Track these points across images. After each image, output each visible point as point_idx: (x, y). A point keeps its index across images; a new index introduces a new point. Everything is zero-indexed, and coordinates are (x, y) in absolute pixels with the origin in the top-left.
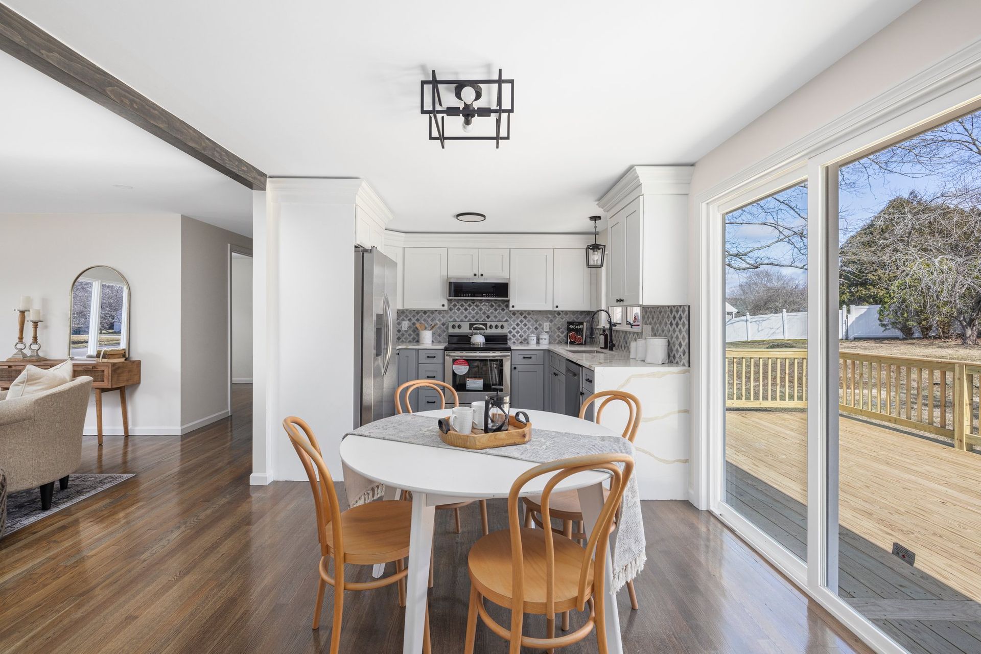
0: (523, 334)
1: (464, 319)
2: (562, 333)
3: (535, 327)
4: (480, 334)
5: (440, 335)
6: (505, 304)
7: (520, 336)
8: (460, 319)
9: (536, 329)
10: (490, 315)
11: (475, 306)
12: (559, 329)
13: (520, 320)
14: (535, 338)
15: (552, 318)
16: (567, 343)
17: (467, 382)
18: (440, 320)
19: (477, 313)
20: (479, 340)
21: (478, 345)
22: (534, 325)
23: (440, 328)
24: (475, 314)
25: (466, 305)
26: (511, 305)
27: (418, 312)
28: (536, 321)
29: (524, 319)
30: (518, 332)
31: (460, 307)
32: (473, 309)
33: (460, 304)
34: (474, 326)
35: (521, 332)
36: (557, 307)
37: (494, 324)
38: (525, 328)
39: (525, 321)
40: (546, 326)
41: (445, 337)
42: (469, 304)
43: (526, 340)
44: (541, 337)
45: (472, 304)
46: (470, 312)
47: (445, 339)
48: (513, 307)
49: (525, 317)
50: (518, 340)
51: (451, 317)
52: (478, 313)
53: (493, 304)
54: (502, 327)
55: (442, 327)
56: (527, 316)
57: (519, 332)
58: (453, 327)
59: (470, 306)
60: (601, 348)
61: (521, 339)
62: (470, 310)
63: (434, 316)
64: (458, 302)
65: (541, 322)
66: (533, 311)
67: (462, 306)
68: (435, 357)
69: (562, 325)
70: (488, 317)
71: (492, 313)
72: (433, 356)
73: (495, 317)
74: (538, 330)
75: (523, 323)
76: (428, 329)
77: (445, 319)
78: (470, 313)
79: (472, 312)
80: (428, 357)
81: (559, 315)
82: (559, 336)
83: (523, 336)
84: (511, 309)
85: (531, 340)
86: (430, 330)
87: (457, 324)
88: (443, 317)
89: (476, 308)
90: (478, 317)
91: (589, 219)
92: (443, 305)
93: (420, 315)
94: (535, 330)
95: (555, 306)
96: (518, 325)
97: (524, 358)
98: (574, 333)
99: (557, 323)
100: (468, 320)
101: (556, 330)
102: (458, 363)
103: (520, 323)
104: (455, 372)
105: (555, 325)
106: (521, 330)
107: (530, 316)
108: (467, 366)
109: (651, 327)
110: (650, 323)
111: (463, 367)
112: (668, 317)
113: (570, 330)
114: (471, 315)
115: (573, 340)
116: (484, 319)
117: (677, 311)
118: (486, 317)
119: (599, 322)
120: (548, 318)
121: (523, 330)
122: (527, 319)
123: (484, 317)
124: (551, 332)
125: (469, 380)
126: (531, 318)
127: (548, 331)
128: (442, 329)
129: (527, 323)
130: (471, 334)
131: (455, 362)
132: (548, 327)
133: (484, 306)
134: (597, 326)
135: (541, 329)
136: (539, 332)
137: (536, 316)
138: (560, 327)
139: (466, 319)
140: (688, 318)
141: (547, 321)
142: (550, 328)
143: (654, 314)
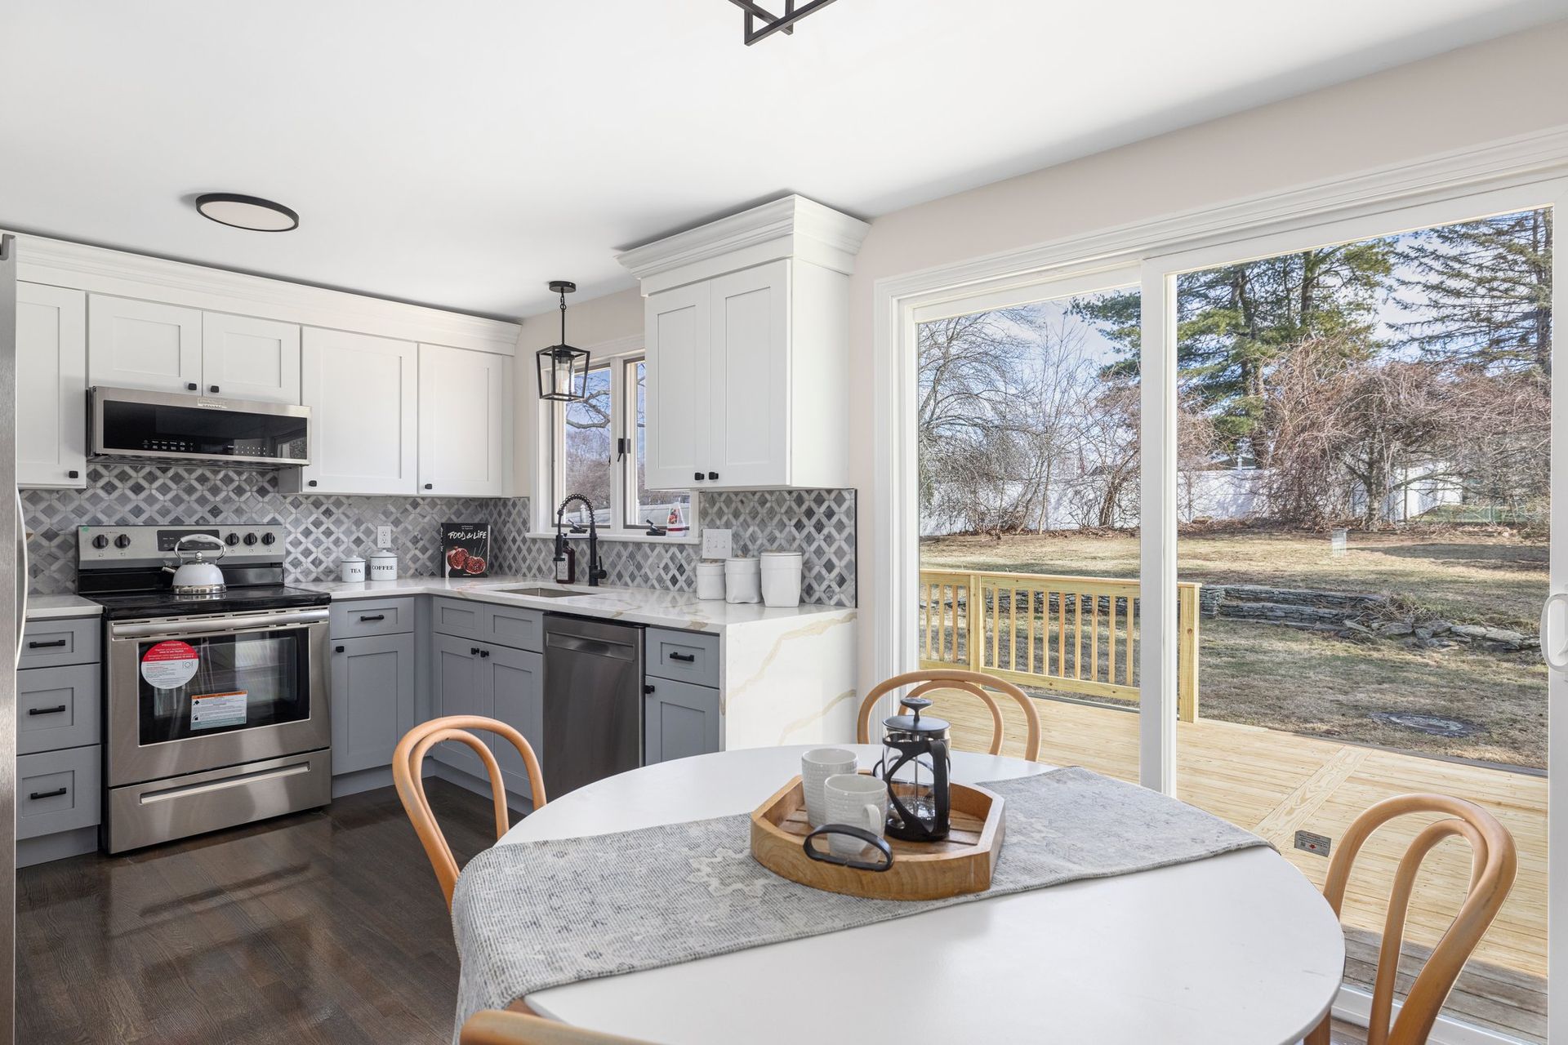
0: (322, 557)
1: (132, 519)
2: (424, 550)
3: (353, 537)
4: (206, 561)
5: (35, 572)
6: (268, 477)
7: (313, 563)
8: (117, 517)
9: (358, 542)
10: (221, 506)
11: (172, 478)
12: (415, 541)
13: (312, 519)
14: (361, 566)
15: (399, 515)
16: (443, 576)
17: (194, 707)
18: (34, 522)
19: (177, 501)
20: (206, 578)
21: (204, 593)
22: (352, 533)
23: (35, 547)
24: (169, 505)
25: (138, 477)
26: (306, 479)
28: (358, 523)
29: (323, 518)
30: (307, 553)
31: (117, 483)
32: (164, 489)
33: (116, 472)
34: (184, 539)
35: (317, 553)
36: (429, 487)
37: (241, 533)
38: (328, 542)
39: (328, 523)
40: (384, 533)
42: (150, 473)
43: (331, 572)
44: (375, 563)
45: (158, 473)
46: (151, 496)
48: (313, 484)
49: (328, 513)
50: (307, 573)
51: (80, 512)
52: (182, 501)
53: (231, 474)
54: (268, 539)
55: (45, 542)
56: (333, 509)
57: (311, 553)
58: (99, 543)
59: (151, 478)
60: (559, 582)
61: (316, 572)
62: (154, 492)
64: (106, 467)
65: (370, 525)
66: (348, 497)
67: (123, 477)
68: (62, 643)
69: (424, 531)
70: (215, 512)
71: (228, 500)
72: (56, 639)
73: (239, 511)
74: (362, 547)
75: (323, 528)
77: (56, 519)
78: (151, 500)
79: (161, 497)
80: (34, 646)
81: (415, 508)
82: (415, 559)
83: (321, 562)
84: (307, 490)
85: (354, 570)
87: (112, 534)
88: (50, 512)
89: (173, 486)
90: (179, 511)
91: (548, 287)
92: (73, 475)
94: (354, 547)
95: (423, 483)
96: (307, 533)
97: (363, 619)
98: (460, 550)
99: (410, 528)
100: (151, 522)
101: (410, 545)
102: (158, 653)
103: (312, 528)
104: (149, 680)
105: (406, 531)
106: (317, 547)
107: (341, 510)
108: (190, 661)
109: (729, 532)
110: (728, 525)
111: (179, 663)
112: (789, 512)
113: (449, 543)
114: (157, 507)
115: (460, 568)
116: (202, 518)
117: (819, 500)
118: (209, 512)
119: (525, 523)
120: (387, 514)
121: (322, 547)
122: (333, 518)
123: (202, 511)
124: (398, 549)
125: (198, 700)
126: (344, 514)
127: (390, 547)
128: (47, 552)
129: (333, 528)
130: (170, 564)
131: (148, 649)
132: (389, 538)
133: (202, 479)
134: (519, 532)
135: (371, 544)
136: (366, 552)
137: (358, 509)
138: (419, 537)
139: (144, 517)
140: (854, 513)
141: (386, 522)
142: (394, 541)
143: (740, 506)
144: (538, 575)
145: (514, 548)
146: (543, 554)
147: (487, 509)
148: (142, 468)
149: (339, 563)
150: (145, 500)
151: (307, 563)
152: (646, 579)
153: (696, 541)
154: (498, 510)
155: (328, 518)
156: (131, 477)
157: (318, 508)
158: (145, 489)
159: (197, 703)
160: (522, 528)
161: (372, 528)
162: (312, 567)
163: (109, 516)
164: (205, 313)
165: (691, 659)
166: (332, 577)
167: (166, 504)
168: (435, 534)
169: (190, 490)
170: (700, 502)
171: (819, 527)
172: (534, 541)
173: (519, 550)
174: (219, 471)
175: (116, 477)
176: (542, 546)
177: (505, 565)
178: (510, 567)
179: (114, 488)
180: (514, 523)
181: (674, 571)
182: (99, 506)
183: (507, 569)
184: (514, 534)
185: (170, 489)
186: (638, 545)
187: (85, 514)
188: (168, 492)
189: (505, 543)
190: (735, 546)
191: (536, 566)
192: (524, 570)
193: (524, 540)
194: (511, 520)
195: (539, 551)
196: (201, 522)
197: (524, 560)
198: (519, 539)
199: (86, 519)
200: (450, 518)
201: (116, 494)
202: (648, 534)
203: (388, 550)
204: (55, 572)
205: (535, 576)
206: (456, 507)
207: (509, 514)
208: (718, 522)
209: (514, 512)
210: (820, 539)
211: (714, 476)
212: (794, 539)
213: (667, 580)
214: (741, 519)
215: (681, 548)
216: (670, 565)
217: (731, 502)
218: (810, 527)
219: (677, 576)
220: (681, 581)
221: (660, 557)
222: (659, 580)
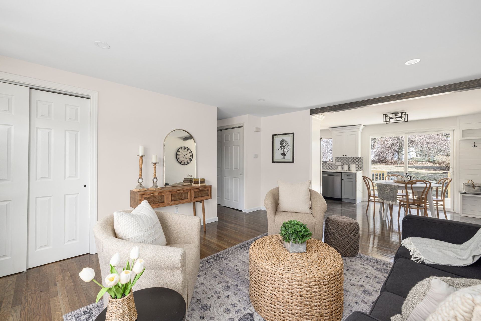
109: (341, 162)
110: (340, 161)
112: (352, 160)
117: (357, 158)
140: (363, 160)
143: (342, 159)
153: (335, 163)
165: (350, 176)
170: (335, 158)
171: (357, 161)
181: (330, 167)
190: (341, 164)
210: (357, 163)
211: (346, 155)
212: (352, 163)
213: (328, 168)
214: (343, 160)
215: (331, 164)
216: (329, 166)
217: (341, 158)
218: (355, 161)
219: (330, 168)
220: (331, 168)
221: (327, 165)
222: (327, 168)
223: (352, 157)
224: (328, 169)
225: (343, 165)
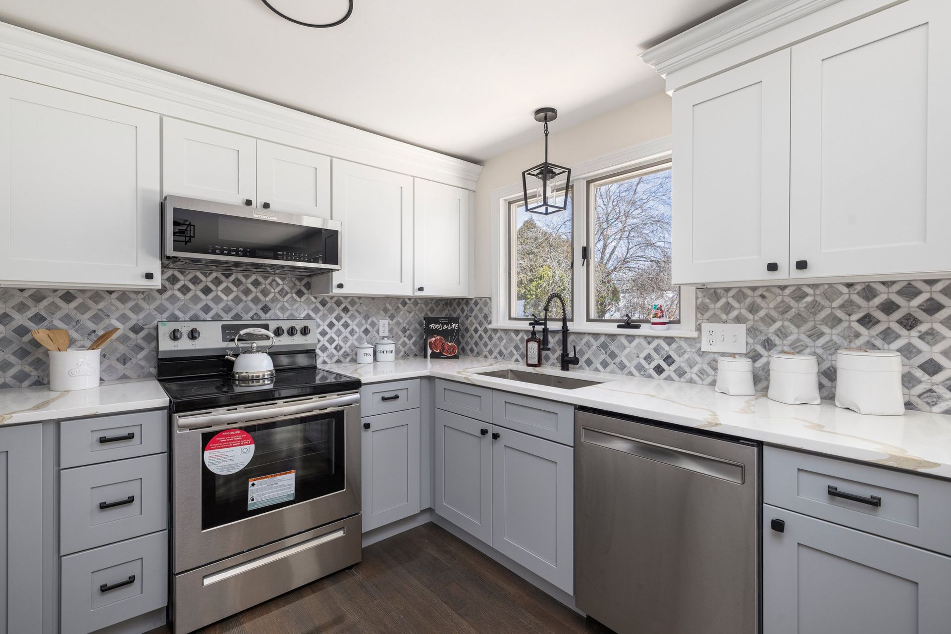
0: (342, 344)
1: (202, 315)
2: (410, 338)
3: (363, 328)
4: (260, 350)
5: (124, 360)
6: (304, 282)
7: (335, 348)
8: (190, 314)
9: (366, 332)
10: (270, 305)
11: (233, 283)
12: (404, 330)
13: (335, 315)
14: (371, 351)
15: (393, 311)
16: (426, 357)
17: (250, 489)
18: (123, 318)
19: (237, 300)
20: (259, 365)
21: (258, 381)
22: (362, 325)
23: (124, 339)
24: (231, 303)
25: (207, 281)
26: (335, 283)
27: (38, 295)
28: (366, 317)
29: (343, 314)
30: (331, 341)
32: (227, 291)
33: (190, 276)
34: (242, 332)
35: (338, 341)
36: (421, 289)
37: (286, 325)
38: (346, 332)
39: (346, 318)
40: (384, 324)
41: (143, 363)
42: (216, 278)
43: (348, 355)
44: (380, 348)
45: (223, 278)
46: (217, 296)
47: (142, 367)
48: (340, 286)
49: (345, 310)
50: (331, 356)
51: (161, 309)
52: (241, 300)
54: (305, 331)
55: (132, 335)
56: (349, 307)
57: (334, 341)
58: (175, 335)
59: (217, 281)
60: (529, 365)
61: (338, 355)
62: (219, 293)
63: (101, 305)
64: (182, 273)
65: (374, 319)
66: (360, 298)
67: (195, 281)
68: (131, 436)
69: (410, 323)
70: (266, 309)
71: (274, 300)
72: (125, 432)
73: (283, 309)
74: (369, 335)
75: (342, 322)
76: (79, 344)
77: (142, 316)
78: (217, 300)
79: (224, 297)
80: (103, 440)
81: (404, 306)
82: (404, 344)
83: (341, 348)
84: (336, 291)
85: (366, 355)
86: (92, 348)
87: (185, 328)
88: (136, 309)
89: (234, 288)
90: (238, 309)
91: (533, 114)
92: (149, 276)
93: (45, 303)
94: (363, 336)
95: (417, 287)
96: (331, 325)
97: (384, 399)
98: (438, 337)
99: (401, 321)
100: (216, 318)
101: (400, 333)
102: (219, 442)
103: (335, 321)
104: (211, 468)
105: (398, 323)
106: (338, 336)
107: (355, 307)
108: (248, 446)
109: (742, 328)
110: (739, 320)
111: (237, 450)
112: (849, 306)
113: (430, 333)
114: (222, 305)
115: (438, 351)
116: (256, 314)
118: (261, 309)
119: (486, 317)
120: (386, 310)
121: (342, 336)
122: (349, 314)
123: (255, 309)
124: (393, 337)
125: (255, 482)
126: (357, 311)
127: (388, 335)
128: (134, 343)
129: (349, 321)
130: (231, 353)
131: (208, 439)
132: (387, 328)
133: (256, 283)
134: (481, 324)
135: (375, 333)
136: (372, 339)
137: (367, 307)
138: (407, 328)
139: (211, 314)
141: (384, 316)
142: (391, 330)
143: (759, 300)
144: (498, 356)
145: (476, 336)
146: (505, 341)
147: (451, 307)
148: (210, 274)
149: (355, 350)
150: (213, 300)
151: (331, 348)
152: (622, 366)
153: (695, 334)
154: (461, 307)
155: (346, 314)
156: (201, 281)
157: (339, 306)
158: (212, 291)
159: (253, 485)
160: (483, 321)
161: (376, 321)
162: (335, 352)
163: (184, 313)
164: (258, 141)
166: (348, 359)
167: (228, 303)
168: (417, 325)
169: (247, 292)
170: (697, 298)
171: (909, 322)
172: (495, 331)
173: (481, 337)
174: (268, 277)
175: (190, 280)
176: (503, 336)
177: (468, 349)
178: (472, 350)
179: (189, 290)
180: (476, 317)
181: (658, 360)
182: (176, 304)
183: (469, 352)
184: (476, 325)
185: (232, 291)
186: (612, 337)
187: (165, 311)
188: (230, 294)
189: (467, 333)
190: (751, 341)
191: (497, 350)
192: (486, 352)
193: (486, 331)
194: (473, 315)
195: (500, 339)
196: (255, 317)
197: (486, 345)
198: (481, 330)
199: (166, 315)
200: (426, 314)
201: (190, 295)
202: (619, 327)
203: (388, 338)
204: (140, 360)
205: (496, 358)
206: (430, 305)
207: (472, 310)
208: (724, 317)
209: (476, 309)
210: (912, 337)
211: (802, 265)
212: (858, 335)
213: (650, 368)
214: (762, 313)
215: (670, 340)
216: (654, 355)
217: (745, 296)
218: (890, 322)
219: (664, 365)
220: (669, 370)
221: (640, 348)
222: (639, 368)
223: (849, 285)
224: (650, 376)
225: (760, 349)
